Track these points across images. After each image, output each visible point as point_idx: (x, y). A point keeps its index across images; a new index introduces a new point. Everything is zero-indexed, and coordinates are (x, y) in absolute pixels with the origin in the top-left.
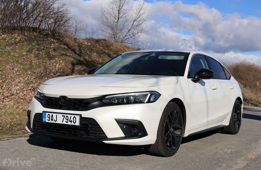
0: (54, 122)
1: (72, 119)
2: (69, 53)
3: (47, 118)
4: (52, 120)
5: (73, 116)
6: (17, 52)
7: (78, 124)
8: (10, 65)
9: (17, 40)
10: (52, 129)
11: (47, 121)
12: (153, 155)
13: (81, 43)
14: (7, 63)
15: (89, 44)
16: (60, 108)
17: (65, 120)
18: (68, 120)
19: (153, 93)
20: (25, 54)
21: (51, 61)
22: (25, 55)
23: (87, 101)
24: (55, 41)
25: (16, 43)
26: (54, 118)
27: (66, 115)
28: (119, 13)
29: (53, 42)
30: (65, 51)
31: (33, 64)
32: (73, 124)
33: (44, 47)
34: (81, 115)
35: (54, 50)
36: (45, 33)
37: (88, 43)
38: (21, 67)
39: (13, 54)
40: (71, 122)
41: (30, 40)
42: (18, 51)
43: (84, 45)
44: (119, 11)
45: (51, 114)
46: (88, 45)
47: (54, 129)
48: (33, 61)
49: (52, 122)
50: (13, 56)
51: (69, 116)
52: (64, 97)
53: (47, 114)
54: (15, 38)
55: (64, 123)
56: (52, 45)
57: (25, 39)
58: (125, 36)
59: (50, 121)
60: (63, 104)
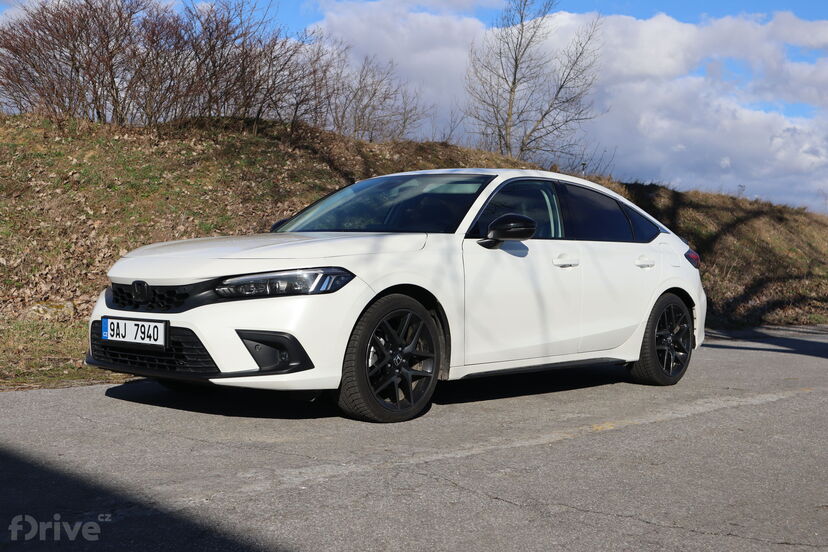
0: (121, 339)
1: (151, 332)
2: (330, 184)
3: (110, 331)
4: (118, 334)
5: (153, 324)
6: (189, 184)
7: (161, 342)
8: (167, 219)
9: (195, 154)
10: (122, 356)
11: (110, 338)
12: (353, 419)
13: (375, 155)
14: (162, 213)
15: (396, 157)
16: (136, 308)
17: (140, 334)
18: (144, 333)
19: (329, 271)
20: (210, 188)
21: (279, 204)
22: (210, 191)
23: (183, 292)
24: (297, 151)
25: (190, 163)
26: (122, 331)
27: (140, 323)
28: (516, 67)
29: (292, 157)
30: (320, 179)
31: (229, 213)
32: (152, 342)
33: (265, 169)
34: (167, 323)
35: (293, 177)
36: (275, 133)
37: (392, 155)
38: (197, 222)
39: (178, 190)
40: (150, 337)
41: (229, 153)
42: (192, 183)
43: (381, 159)
44: (516, 60)
45: (115, 322)
46: (391, 160)
47: (126, 356)
48: (228, 207)
49: (118, 339)
50: (178, 196)
51: (146, 324)
52: (140, 284)
53: (110, 321)
54: (190, 149)
55: (139, 340)
56: (288, 163)
57: (215, 150)
58: (534, 130)
59: (114, 338)
60: (140, 300)
